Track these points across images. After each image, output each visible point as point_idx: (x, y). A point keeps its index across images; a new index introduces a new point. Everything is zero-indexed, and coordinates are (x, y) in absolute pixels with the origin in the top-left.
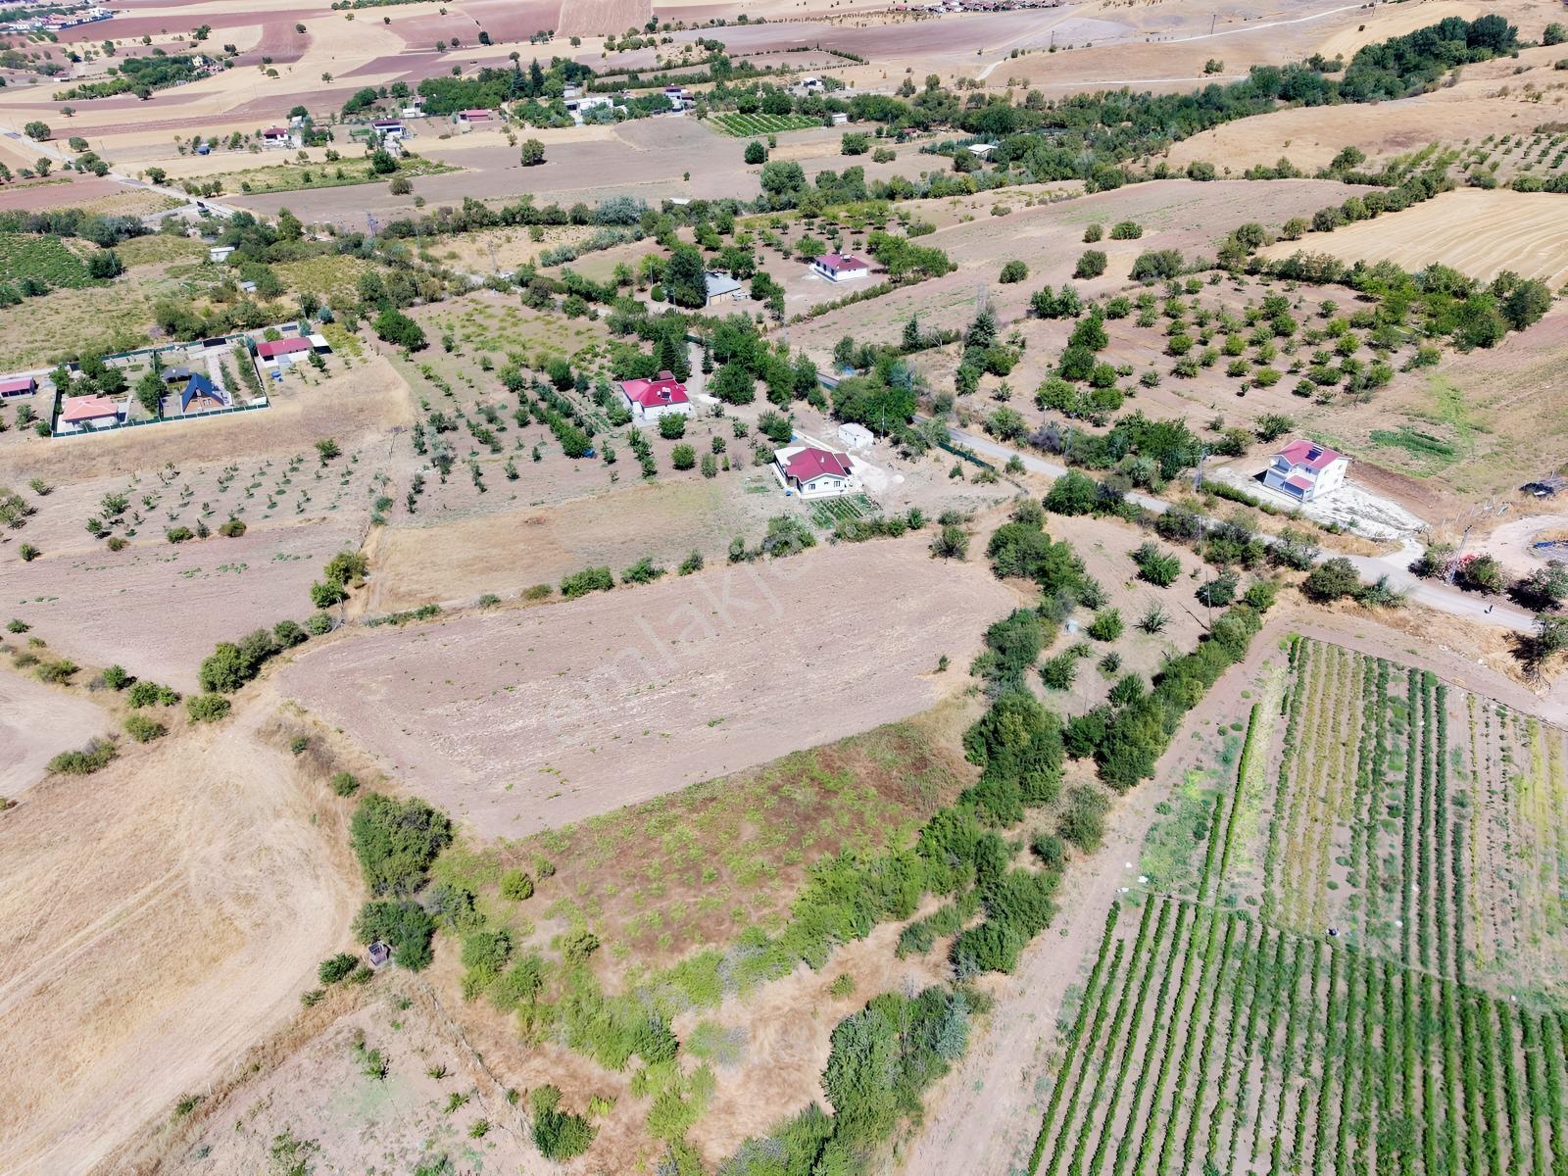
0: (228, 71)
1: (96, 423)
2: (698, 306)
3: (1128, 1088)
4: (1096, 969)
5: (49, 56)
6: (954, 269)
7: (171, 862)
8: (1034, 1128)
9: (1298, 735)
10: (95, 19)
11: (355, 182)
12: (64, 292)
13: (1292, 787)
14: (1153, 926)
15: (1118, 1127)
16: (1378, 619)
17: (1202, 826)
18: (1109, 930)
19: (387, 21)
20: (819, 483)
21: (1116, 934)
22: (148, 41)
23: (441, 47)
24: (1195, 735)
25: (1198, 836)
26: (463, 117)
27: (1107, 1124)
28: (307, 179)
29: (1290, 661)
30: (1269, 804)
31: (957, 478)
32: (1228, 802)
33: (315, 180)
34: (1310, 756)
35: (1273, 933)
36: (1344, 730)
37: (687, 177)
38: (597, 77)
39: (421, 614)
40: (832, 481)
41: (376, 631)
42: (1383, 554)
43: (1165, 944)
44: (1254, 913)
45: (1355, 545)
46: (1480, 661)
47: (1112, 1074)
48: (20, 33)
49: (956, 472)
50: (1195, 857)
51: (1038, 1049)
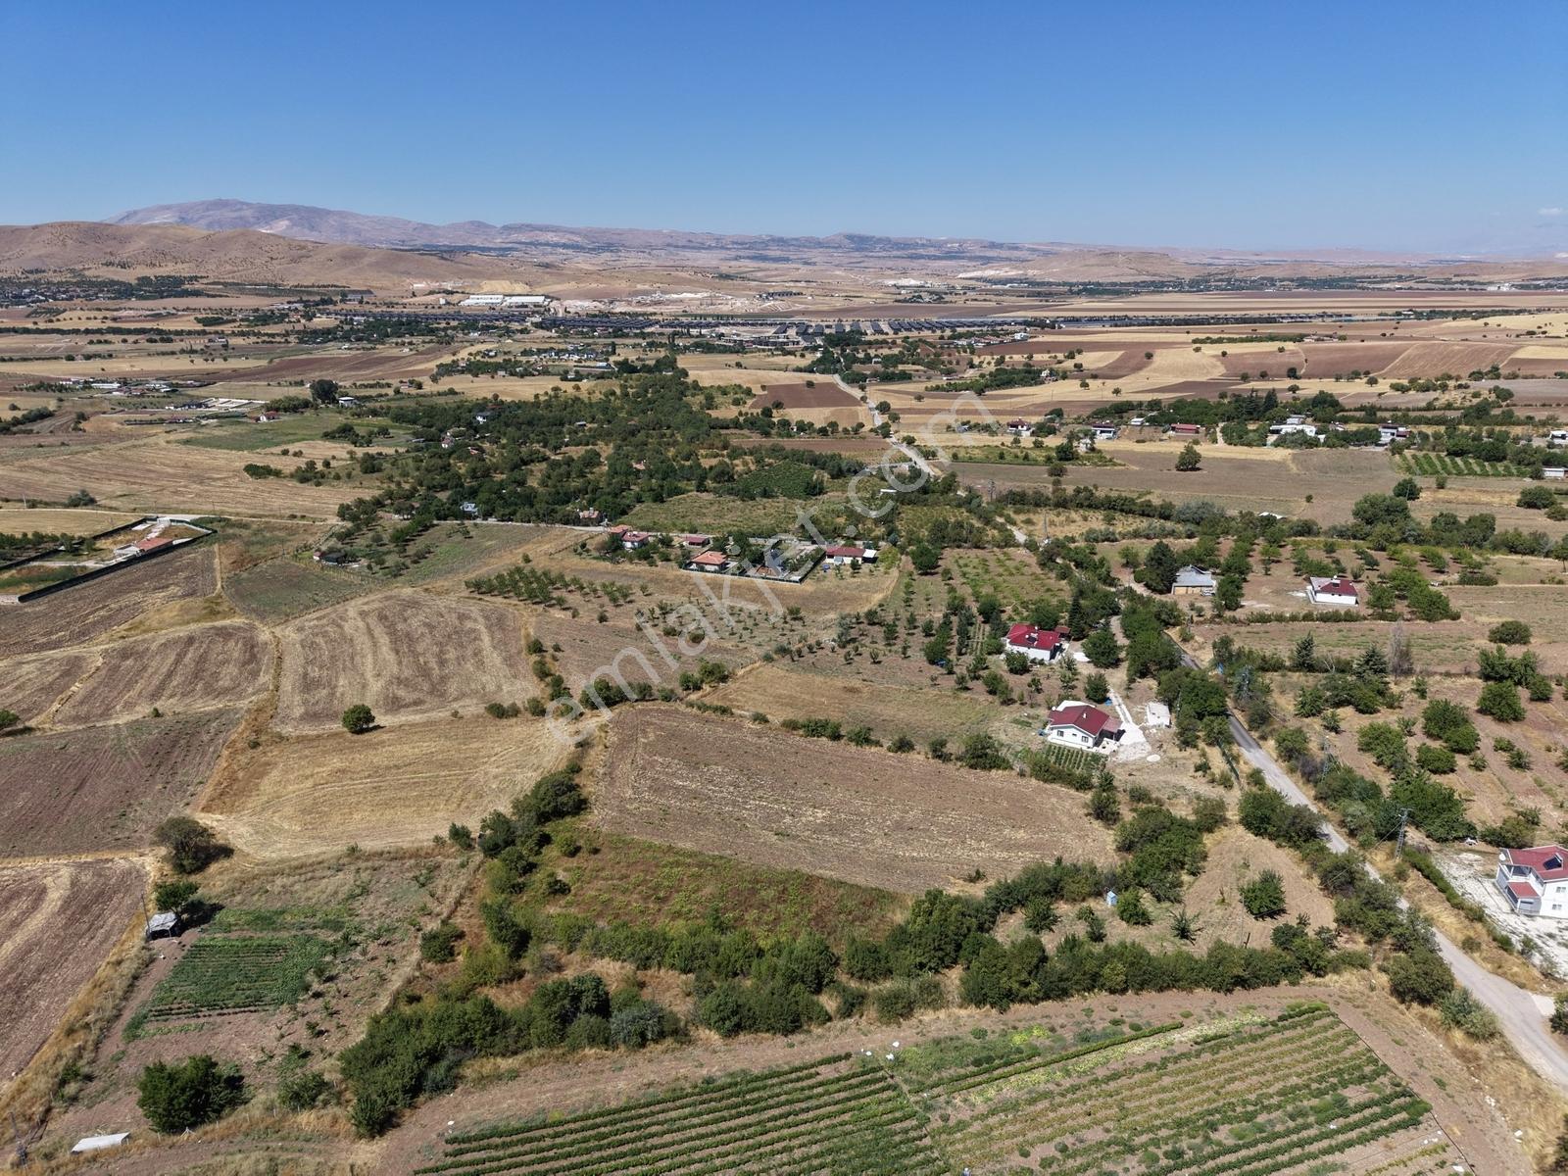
0: (1061, 382)
1: (708, 568)
2: (1161, 592)
3: (693, 1132)
4: (778, 1074)
5: (958, 363)
6: (1455, 617)
7: (476, 767)
8: (614, 1105)
9: (1184, 1063)
10: (1014, 341)
11: (1036, 463)
12: (782, 499)
13: (1113, 1085)
14: (853, 1081)
15: (655, 1141)
16: (1447, 1040)
17: (990, 1059)
18: (822, 1063)
19: (1224, 354)
20: (1068, 732)
21: (822, 1069)
22: (1030, 357)
23: (1245, 378)
24: (1089, 1012)
25: (977, 1063)
26: (1173, 429)
27: (652, 1136)
28: (1002, 456)
29: (1281, 1019)
30: (1067, 1083)
31: (1200, 773)
32: (1038, 1060)
33: (1008, 458)
34: (1166, 1081)
35: (927, 1141)
36: (1237, 1085)
37: (1309, 499)
38: (1343, 410)
39: (716, 709)
40: (1080, 735)
41: (689, 710)
42: (1543, 993)
43: (843, 1095)
44: (936, 1123)
45: (1515, 969)
46: (1519, 1133)
47: (696, 1121)
48: (956, 347)
49: (1203, 768)
50: (952, 1071)
51: (678, 1079)
